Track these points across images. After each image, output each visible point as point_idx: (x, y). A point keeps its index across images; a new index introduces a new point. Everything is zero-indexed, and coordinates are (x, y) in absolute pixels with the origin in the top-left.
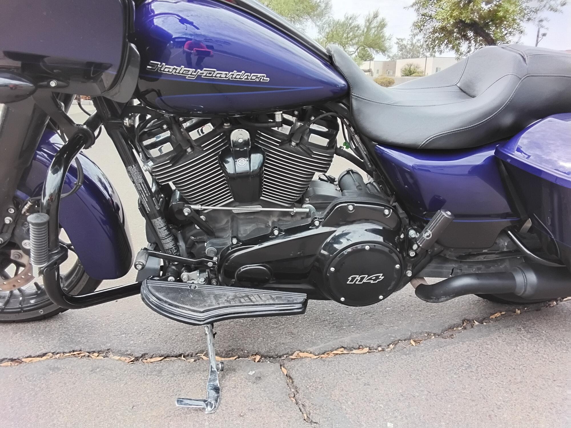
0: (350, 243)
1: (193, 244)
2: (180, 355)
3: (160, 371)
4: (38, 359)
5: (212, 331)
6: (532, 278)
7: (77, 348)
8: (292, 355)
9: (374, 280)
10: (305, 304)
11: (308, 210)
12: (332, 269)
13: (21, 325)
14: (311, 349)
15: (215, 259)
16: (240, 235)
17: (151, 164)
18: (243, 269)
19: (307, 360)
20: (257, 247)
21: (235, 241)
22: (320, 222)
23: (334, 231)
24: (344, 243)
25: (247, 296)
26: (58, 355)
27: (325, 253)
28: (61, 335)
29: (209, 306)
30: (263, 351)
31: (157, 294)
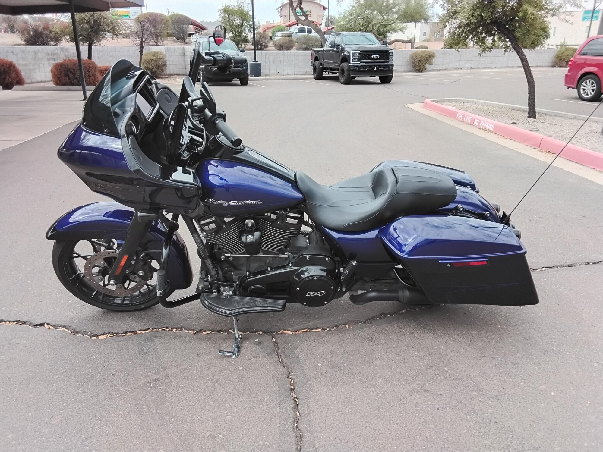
0: (309, 275)
1: (226, 272)
2: (220, 331)
3: (210, 339)
4: (145, 332)
5: (236, 318)
6: (407, 293)
7: (165, 326)
8: (279, 332)
9: (320, 294)
10: (284, 306)
11: (287, 256)
12: (298, 289)
13: (131, 313)
14: (290, 329)
15: (237, 283)
16: (251, 270)
17: (204, 233)
18: (253, 287)
19: (287, 335)
20: (259, 276)
21: (248, 273)
22: (292, 264)
23: (300, 269)
24: (306, 274)
25: (254, 302)
26: (155, 330)
27: (297, 279)
28: (155, 319)
29: (235, 307)
30: (264, 329)
31: (209, 301)
